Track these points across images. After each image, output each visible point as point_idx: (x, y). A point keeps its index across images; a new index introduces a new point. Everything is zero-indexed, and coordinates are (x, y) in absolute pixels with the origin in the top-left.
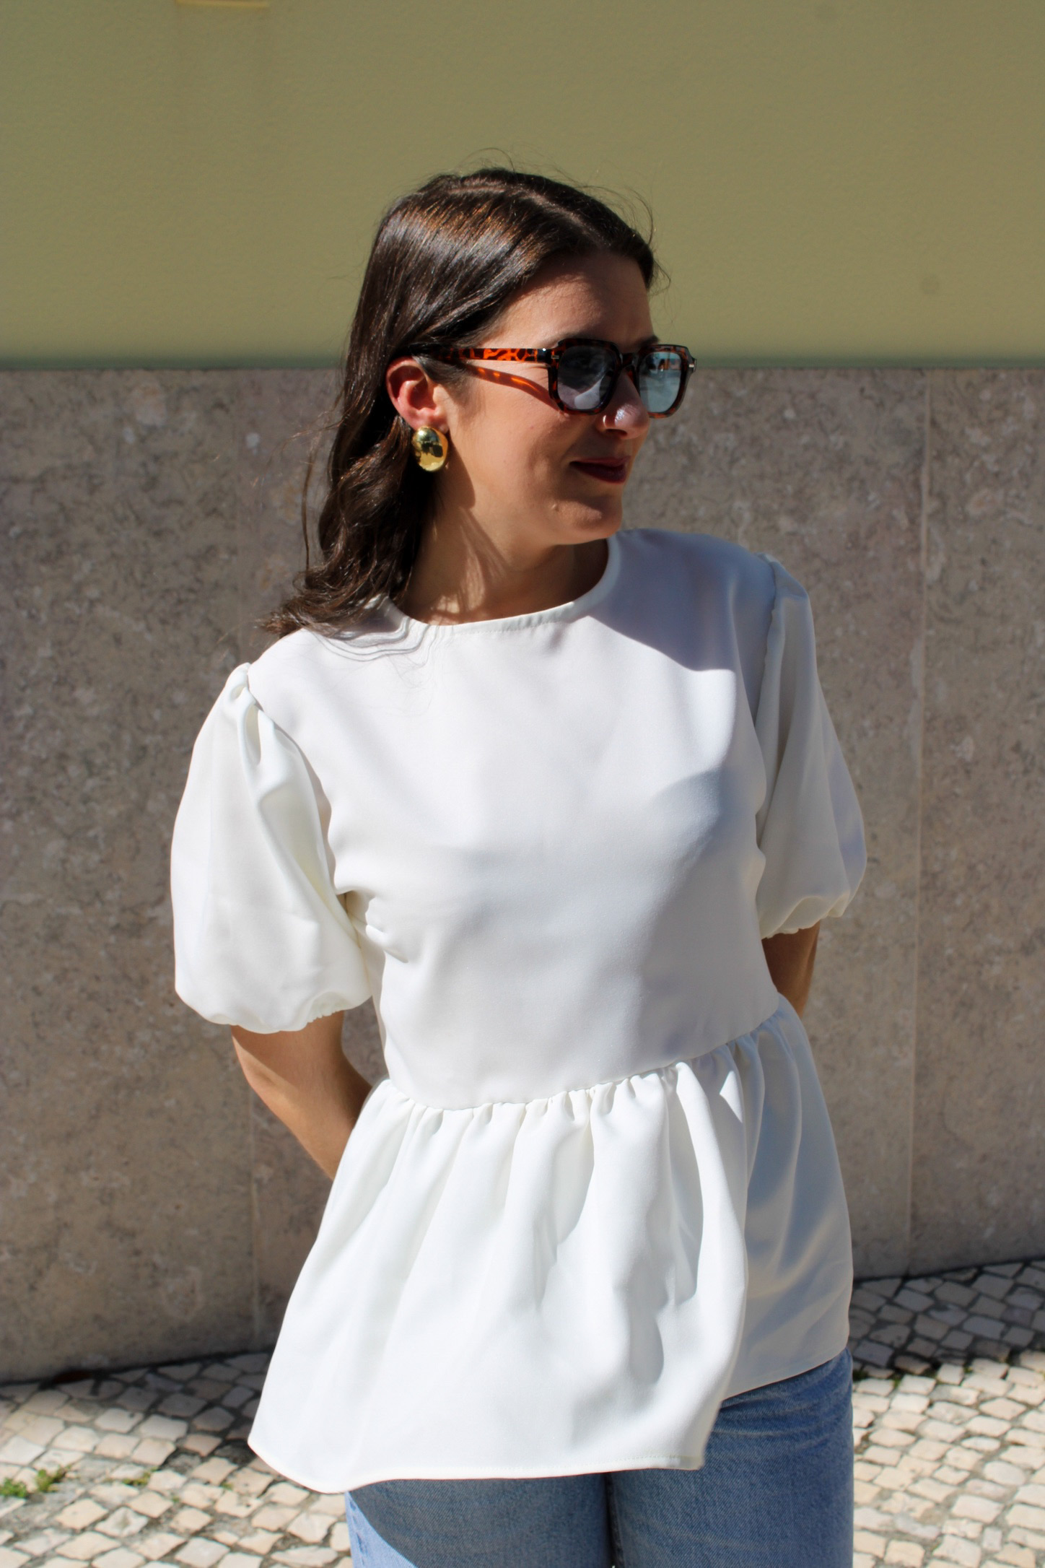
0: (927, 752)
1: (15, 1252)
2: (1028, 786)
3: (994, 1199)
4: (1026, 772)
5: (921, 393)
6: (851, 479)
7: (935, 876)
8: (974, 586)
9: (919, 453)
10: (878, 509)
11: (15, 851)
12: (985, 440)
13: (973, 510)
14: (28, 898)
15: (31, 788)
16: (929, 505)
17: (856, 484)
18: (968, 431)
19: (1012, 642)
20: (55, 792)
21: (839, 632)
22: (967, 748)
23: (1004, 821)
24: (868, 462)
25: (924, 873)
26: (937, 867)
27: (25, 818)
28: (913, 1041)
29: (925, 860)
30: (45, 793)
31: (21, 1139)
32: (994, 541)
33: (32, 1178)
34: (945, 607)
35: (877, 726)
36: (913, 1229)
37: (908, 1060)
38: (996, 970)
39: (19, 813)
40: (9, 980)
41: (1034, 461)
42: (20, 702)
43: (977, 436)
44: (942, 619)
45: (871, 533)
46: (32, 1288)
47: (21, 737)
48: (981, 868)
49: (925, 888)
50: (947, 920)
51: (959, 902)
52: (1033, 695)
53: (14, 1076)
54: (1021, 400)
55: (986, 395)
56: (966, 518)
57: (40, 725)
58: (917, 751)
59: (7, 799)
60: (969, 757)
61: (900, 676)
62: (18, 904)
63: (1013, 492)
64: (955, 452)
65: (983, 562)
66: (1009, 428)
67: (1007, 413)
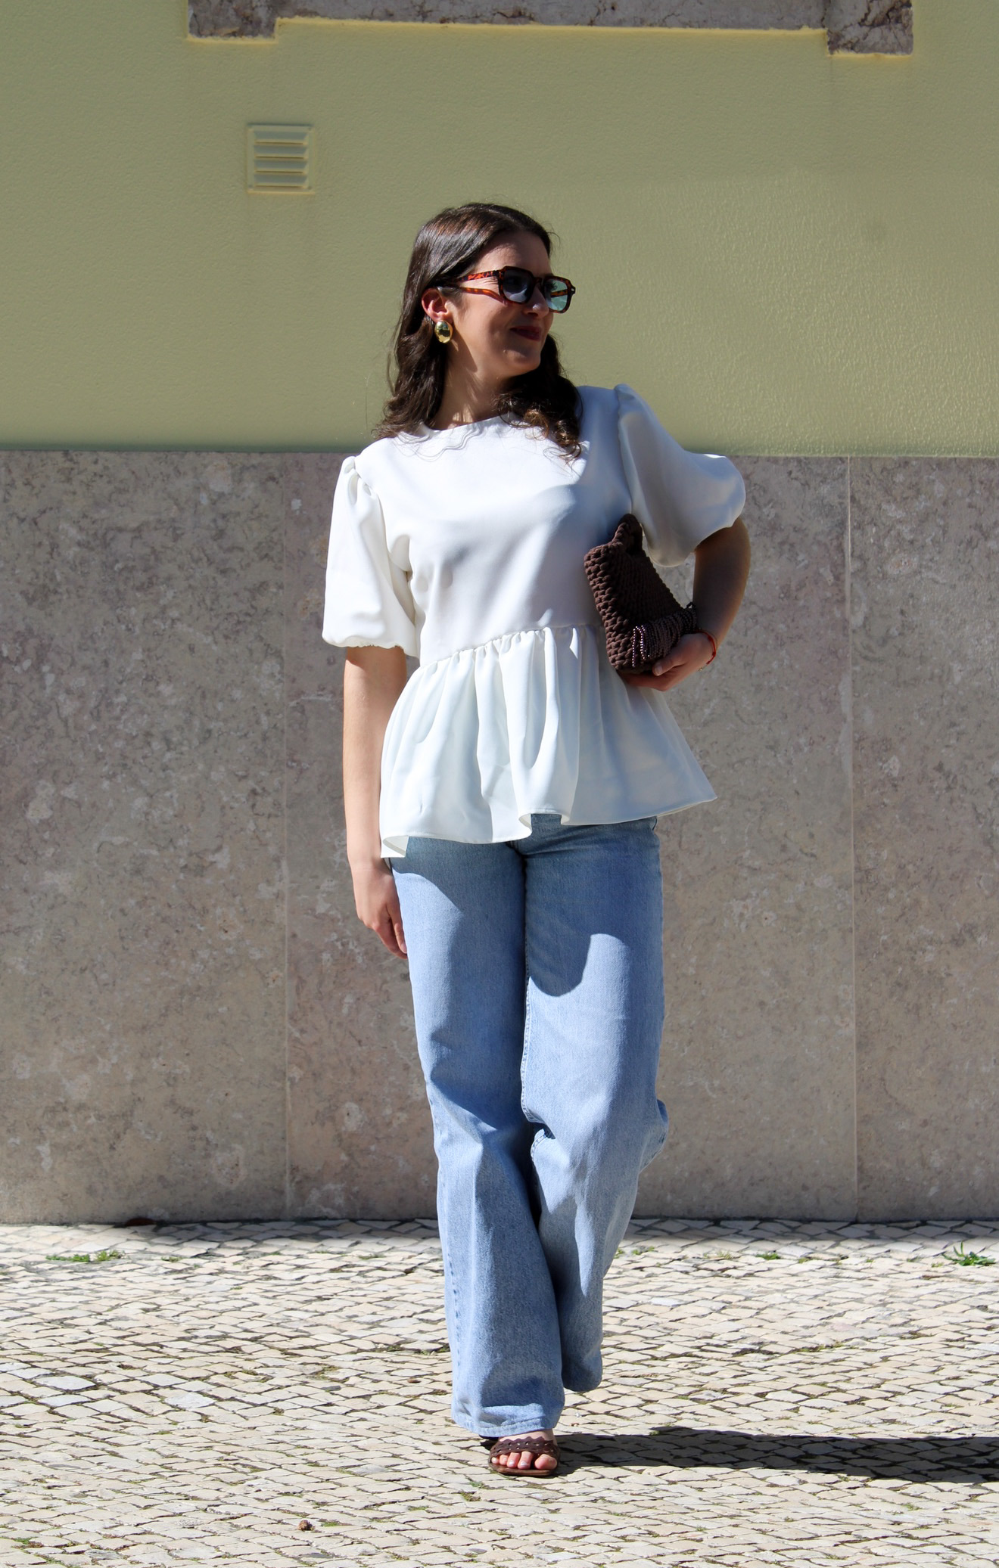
0: (857, 767)
1: (100, 1117)
2: (952, 801)
3: (937, 1161)
4: (949, 788)
5: (842, 476)
6: (782, 543)
7: (868, 872)
8: (894, 631)
9: (842, 524)
10: (806, 567)
11: (111, 804)
12: (900, 514)
13: (891, 570)
14: (119, 840)
15: (124, 757)
16: (851, 565)
17: (786, 547)
18: (884, 506)
19: (931, 679)
20: (142, 761)
21: (775, 665)
22: (894, 765)
23: (930, 829)
24: (796, 530)
25: (858, 869)
26: (870, 865)
27: (119, 779)
28: (853, 1013)
29: (858, 857)
30: (134, 762)
31: (108, 1027)
32: (912, 596)
33: (115, 1060)
34: (868, 648)
35: (811, 744)
36: (860, 1181)
37: (850, 1030)
38: (929, 957)
39: (115, 775)
40: (102, 902)
41: (945, 532)
42: (117, 692)
43: (893, 512)
44: (866, 658)
45: (801, 586)
46: (112, 1148)
47: (118, 719)
48: (910, 867)
49: (859, 882)
50: (881, 910)
51: (891, 896)
52: (953, 724)
53: (104, 977)
54: (931, 482)
55: (900, 478)
56: (885, 576)
57: (132, 710)
58: (848, 767)
59: (106, 764)
60: (895, 773)
61: (831, 703)
62: (112, 844)
63: (927, 556)
64: (873, 522)
65: (902, 612)
66: (921, 504)
67: (918, 492)
